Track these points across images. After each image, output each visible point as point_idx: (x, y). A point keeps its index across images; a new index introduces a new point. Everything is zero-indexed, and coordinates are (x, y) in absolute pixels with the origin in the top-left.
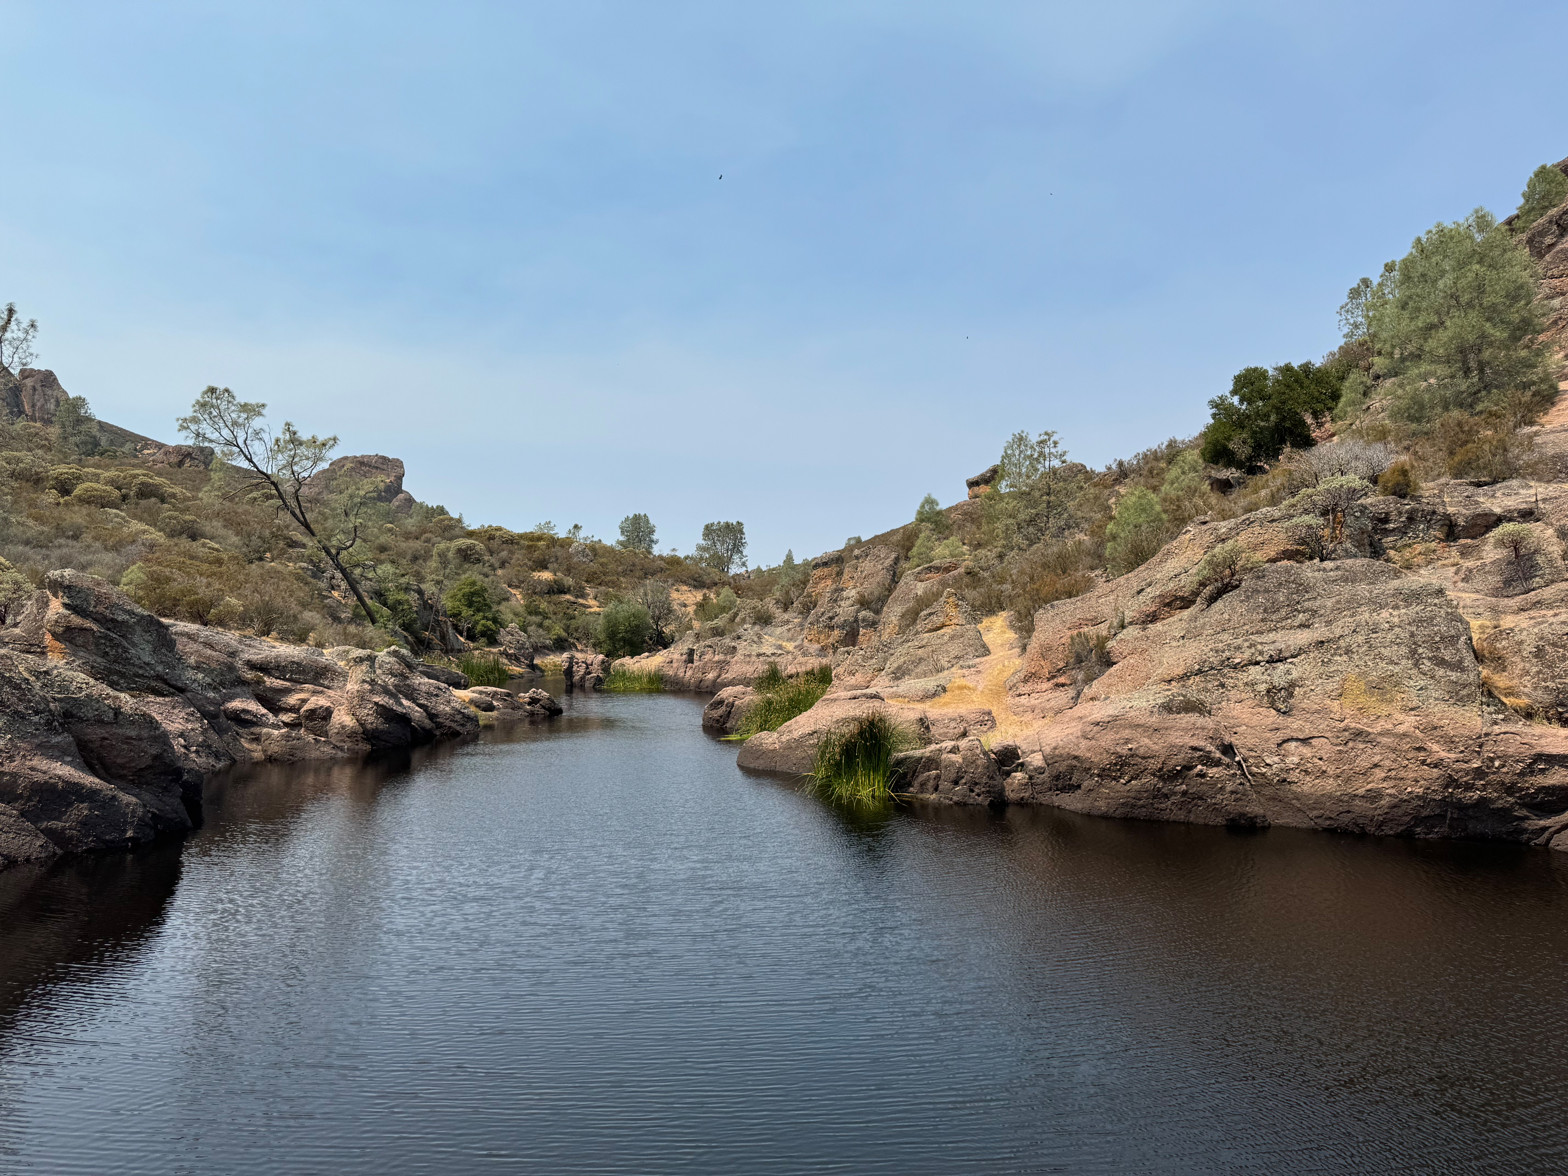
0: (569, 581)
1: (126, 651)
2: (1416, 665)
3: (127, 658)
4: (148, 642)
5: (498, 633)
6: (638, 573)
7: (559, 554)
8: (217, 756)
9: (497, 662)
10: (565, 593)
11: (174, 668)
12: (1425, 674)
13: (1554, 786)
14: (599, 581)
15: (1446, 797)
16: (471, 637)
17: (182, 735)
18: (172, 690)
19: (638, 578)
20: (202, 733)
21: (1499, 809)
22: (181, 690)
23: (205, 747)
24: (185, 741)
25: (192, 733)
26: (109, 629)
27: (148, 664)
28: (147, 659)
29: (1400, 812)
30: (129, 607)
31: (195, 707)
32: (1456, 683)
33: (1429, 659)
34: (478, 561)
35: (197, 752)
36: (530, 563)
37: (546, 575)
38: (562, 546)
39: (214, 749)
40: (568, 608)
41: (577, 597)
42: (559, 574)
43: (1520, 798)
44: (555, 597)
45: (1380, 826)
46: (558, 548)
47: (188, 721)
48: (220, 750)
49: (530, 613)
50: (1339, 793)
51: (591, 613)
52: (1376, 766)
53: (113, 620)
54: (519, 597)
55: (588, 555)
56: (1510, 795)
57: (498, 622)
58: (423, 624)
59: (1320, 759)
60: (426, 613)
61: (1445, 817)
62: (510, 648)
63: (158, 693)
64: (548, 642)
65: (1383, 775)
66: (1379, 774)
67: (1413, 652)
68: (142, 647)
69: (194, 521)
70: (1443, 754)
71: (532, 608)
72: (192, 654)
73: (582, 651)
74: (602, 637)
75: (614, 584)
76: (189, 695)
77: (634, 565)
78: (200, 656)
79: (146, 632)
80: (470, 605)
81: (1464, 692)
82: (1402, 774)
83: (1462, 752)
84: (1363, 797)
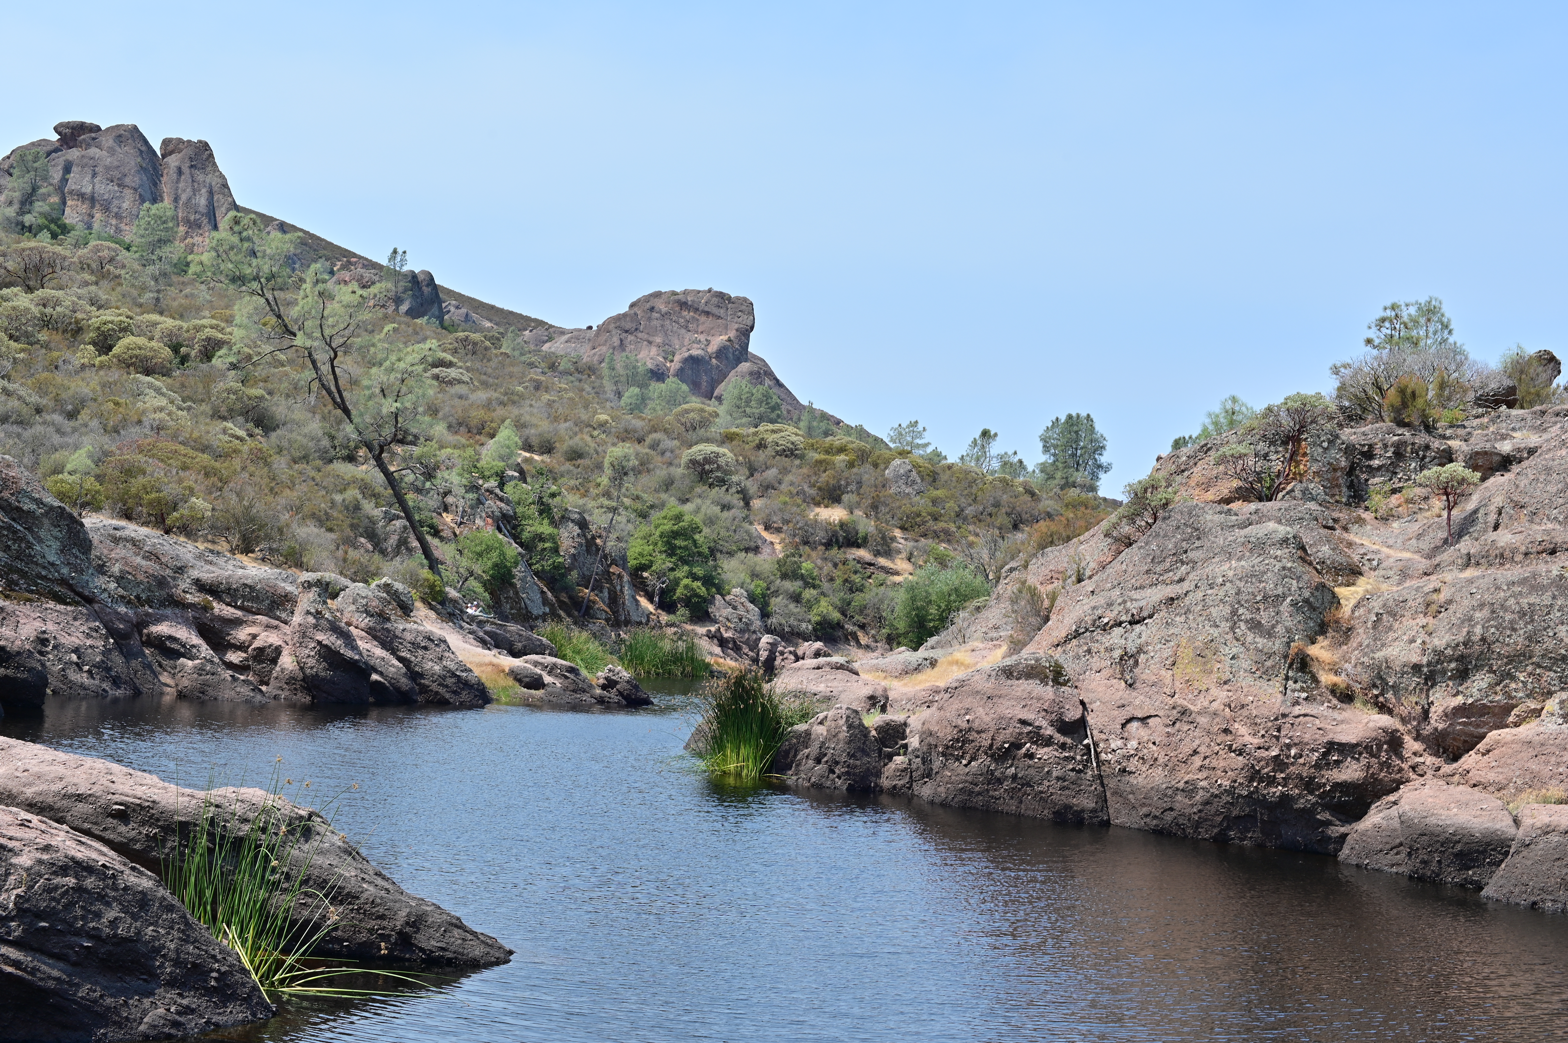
0: (867, 525)
1: (30, 546)
2: (1232, 629)
3: (30, 555)
4: (56, 538)
5: (712, 601)
6: (1002, 519)
7: (865, 477)
8: (116, 682)
9: (691, 648)
10: (858, 546)
11: (81, 572)
12: (1238, 640)
13: (1346, 782)
14: (922, 529)
15: (1252, 793)
16: (667, 604)
17: (76, 650)
18: (77, 598)
19: (1000, 528)
20: (103, 654)
21: (1303, 810)
22: (89, 600)
23: (104, 668)
24: (79, 658)
25: (90, 651)
26: (14, 520)
27: (53, 564)
28: (52, 558)
29: (1212, 809)
30: (37, 496)
31: (101, 622)
32: (1261, 651)
33: (1247, 622)
34: (722, 482)
35: (89, 672)
36: (813, 492)
37: (834, 514)
38: (876, 465)
39: (113, 674)
40: (856, 572)
41: (877, 554)
42: (859, 513)
43: (1319, 796)
44: (835, 553)
45: (1197, 828)
46: (868, 467)
47: (88, 636)
48: (123, 676)
49: (784, 576)
50: (1164, 786)
51: (895, 584)
52: (1195, 752)
53: (18, 509)
54: (778, 547)
55: (914, 482)
56: (1311, 793)
57: (714, 585)
58: (583, 576)
59: (1154, 743)
60: (590, 559)
61: (1255, 817)
62: (728, 629)
63: (60, 599)
64: (804, 625)
65: (1200, 763)
66: (1197, 761)
67: (1234, 612)
68: (49, 543)
69: (261, 398)
70: (1248, 739)
71: (788, 568)
72: (117, 560)
73: (867, 647)
74: (902, 626)
75: (947, 536)
76: (96, 606)
77: (997, 505)
78: (126, 564)
79: (55, 527)
80: (671, 551)
81: (1269, 663)
82: (1214, 763)
83: (1263, 736)
84: (1183, 790)
